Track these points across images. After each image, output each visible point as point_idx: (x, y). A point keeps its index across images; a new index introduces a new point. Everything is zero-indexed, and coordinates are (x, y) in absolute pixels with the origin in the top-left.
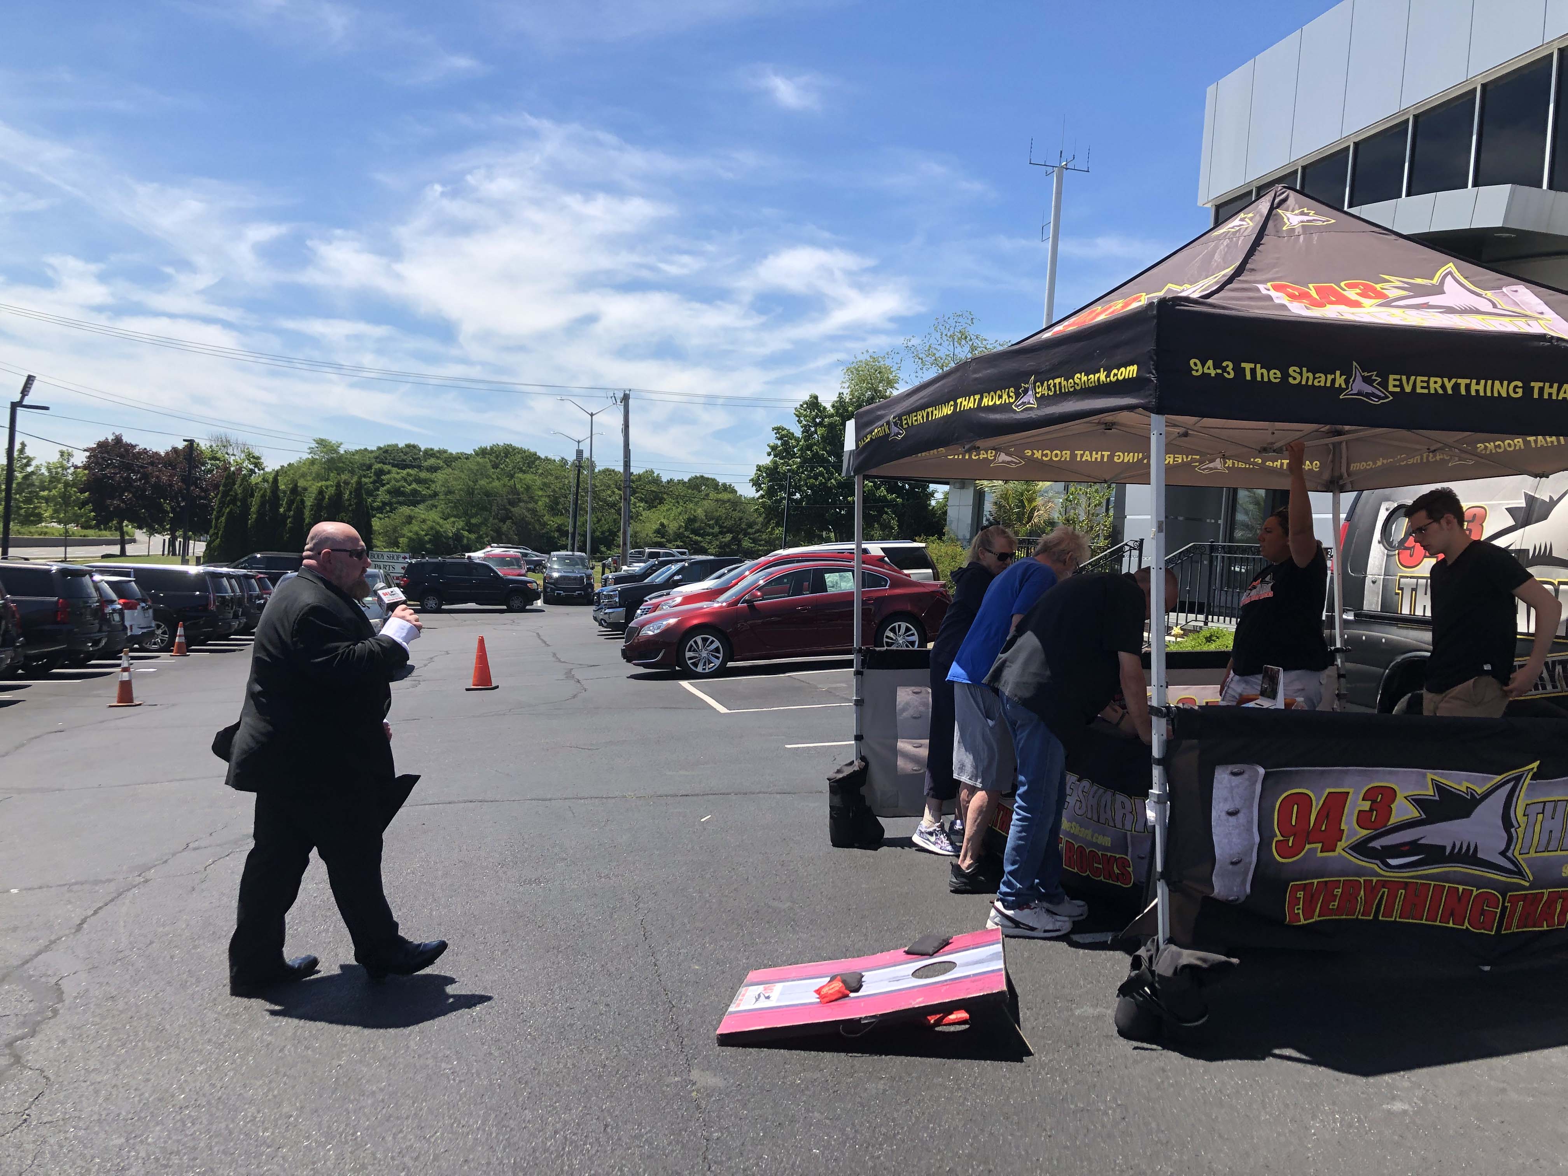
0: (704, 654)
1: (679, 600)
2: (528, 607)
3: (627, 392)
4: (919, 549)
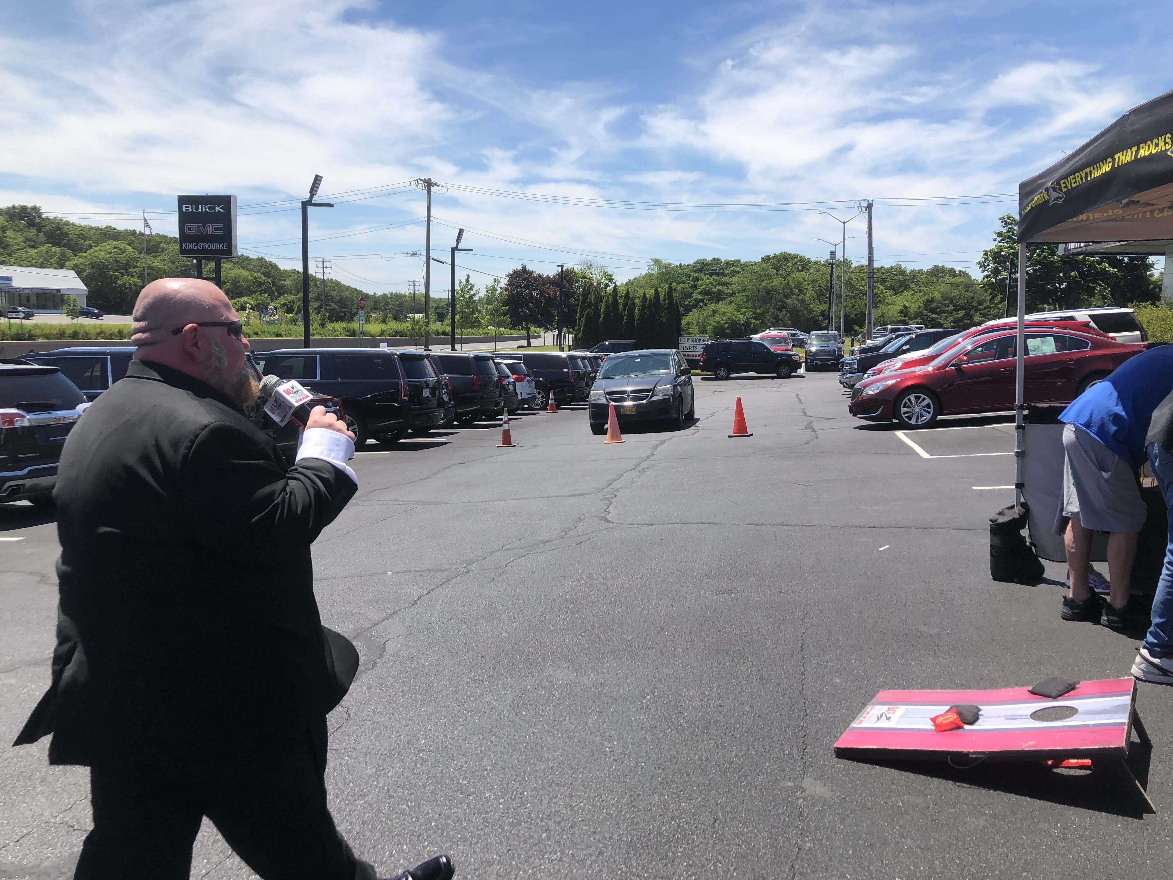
0: (917, 409)
1: (899, 364)
2: (792, 374)
3: (871, 202)
4: (1127, 314)
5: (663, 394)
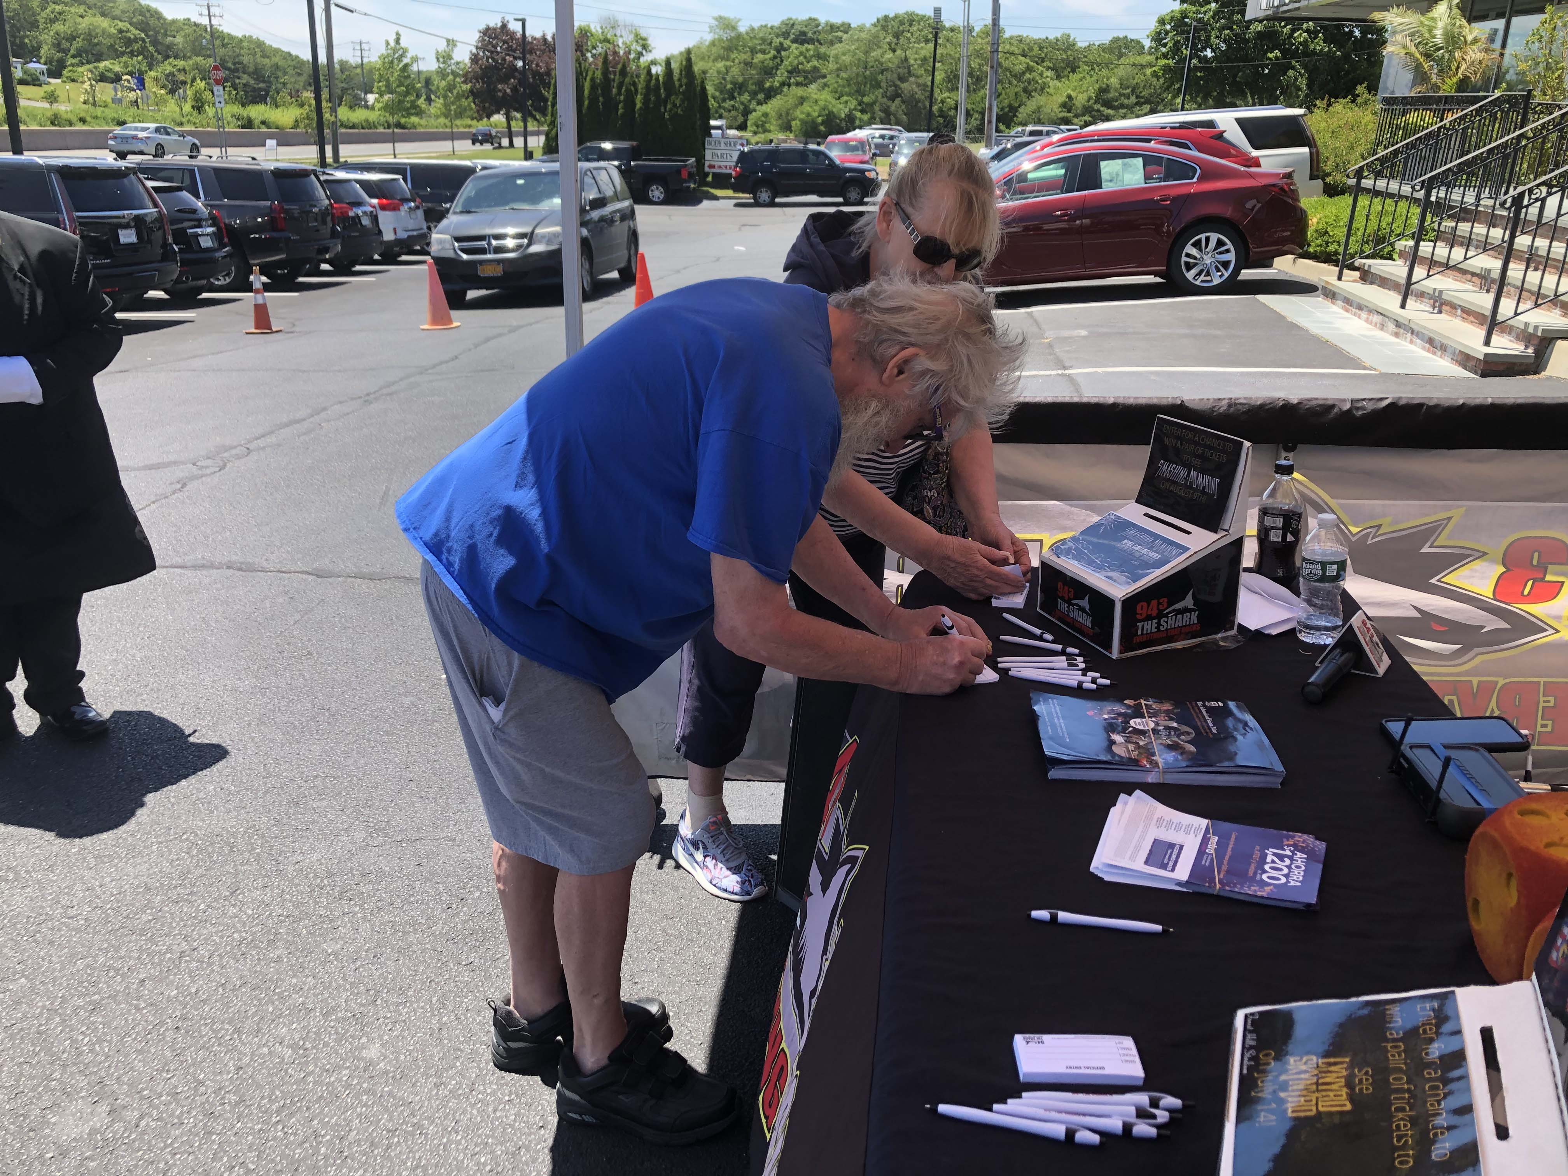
4: (1294, 119)
5: (549, 242)
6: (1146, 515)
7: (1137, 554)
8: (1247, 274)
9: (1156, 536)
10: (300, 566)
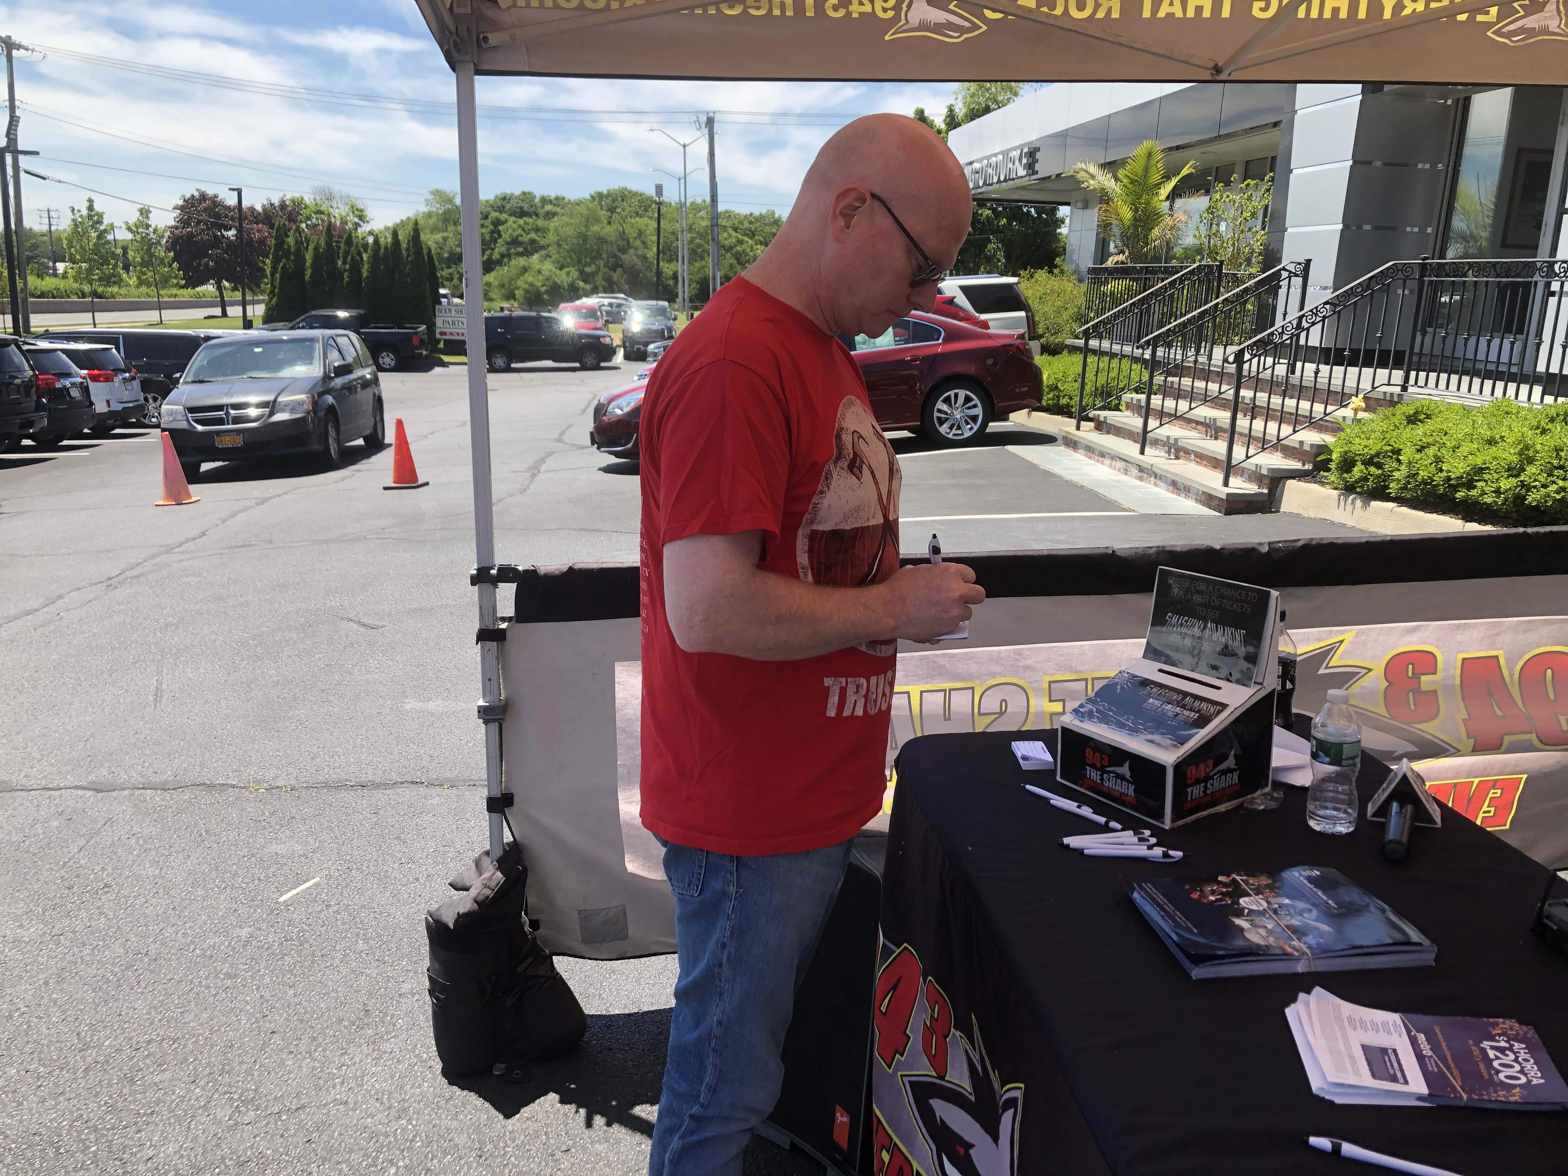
2: (603, 364)
3: (711, 115)
4: (1009, 286)
5: (293, 411)
6: (1161, 671)
7: (1170, 714)
8: (994, 426)
9: (1185, 694)
10: (70, 780)
